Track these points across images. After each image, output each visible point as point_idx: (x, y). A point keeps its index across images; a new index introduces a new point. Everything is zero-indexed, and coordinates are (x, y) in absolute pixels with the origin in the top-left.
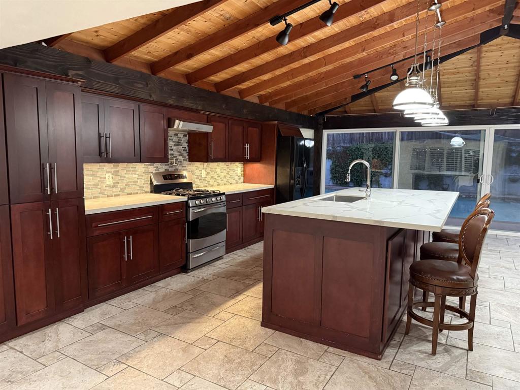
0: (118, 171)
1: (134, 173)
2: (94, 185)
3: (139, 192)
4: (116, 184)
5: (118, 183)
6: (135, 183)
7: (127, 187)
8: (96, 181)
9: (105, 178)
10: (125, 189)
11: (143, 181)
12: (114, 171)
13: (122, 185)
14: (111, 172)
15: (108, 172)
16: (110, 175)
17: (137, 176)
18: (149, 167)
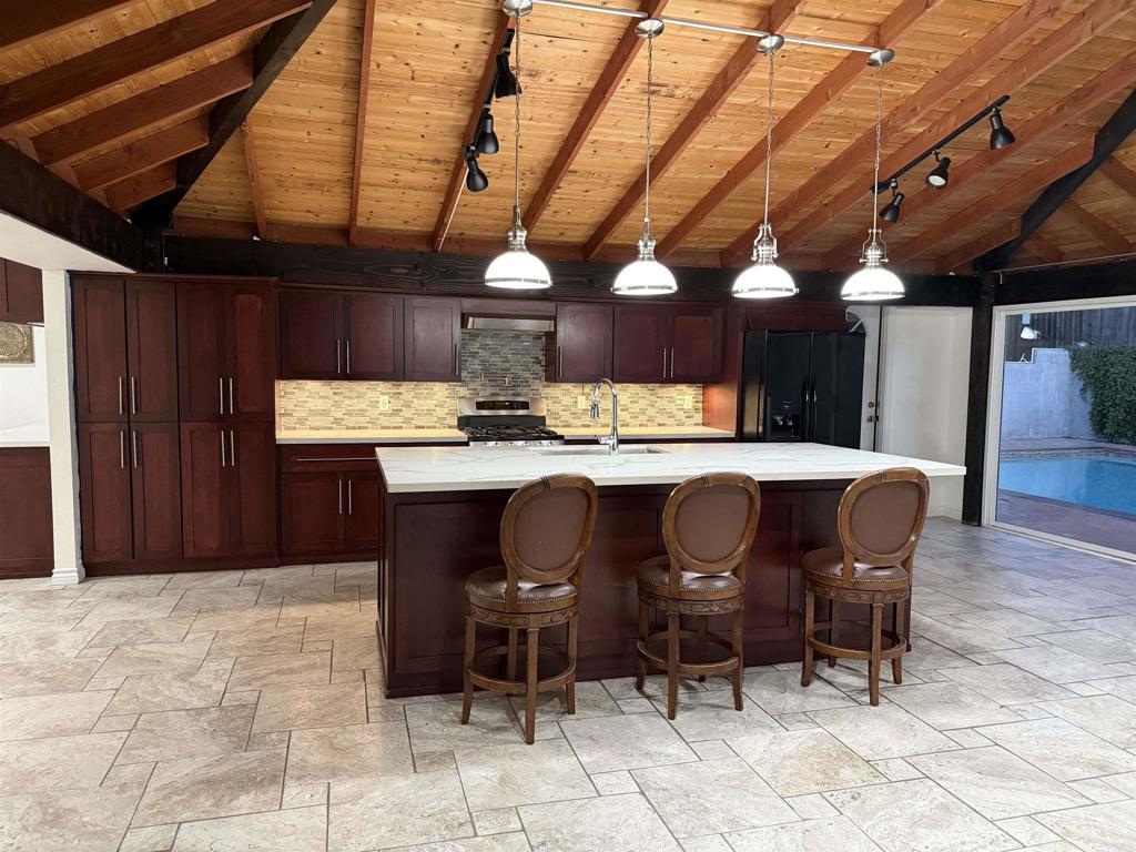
0: (400, 394)
1: (429, 396)
2: (359, 410)
3: (438, 425)
4: (396, 412)
5: (401, 410)
6: (430, 412)
7: (415, 417)
8: (364, 406)
9: (378, 402)
10: (412, 419)
11: (446, 411)
12: (394, 394)
13: (407, 413)
14: (388, 394)
15: (382, 394)
16: (386, 398)
17: (435, 402)
18: (458, 389)
